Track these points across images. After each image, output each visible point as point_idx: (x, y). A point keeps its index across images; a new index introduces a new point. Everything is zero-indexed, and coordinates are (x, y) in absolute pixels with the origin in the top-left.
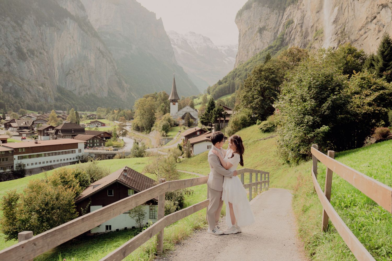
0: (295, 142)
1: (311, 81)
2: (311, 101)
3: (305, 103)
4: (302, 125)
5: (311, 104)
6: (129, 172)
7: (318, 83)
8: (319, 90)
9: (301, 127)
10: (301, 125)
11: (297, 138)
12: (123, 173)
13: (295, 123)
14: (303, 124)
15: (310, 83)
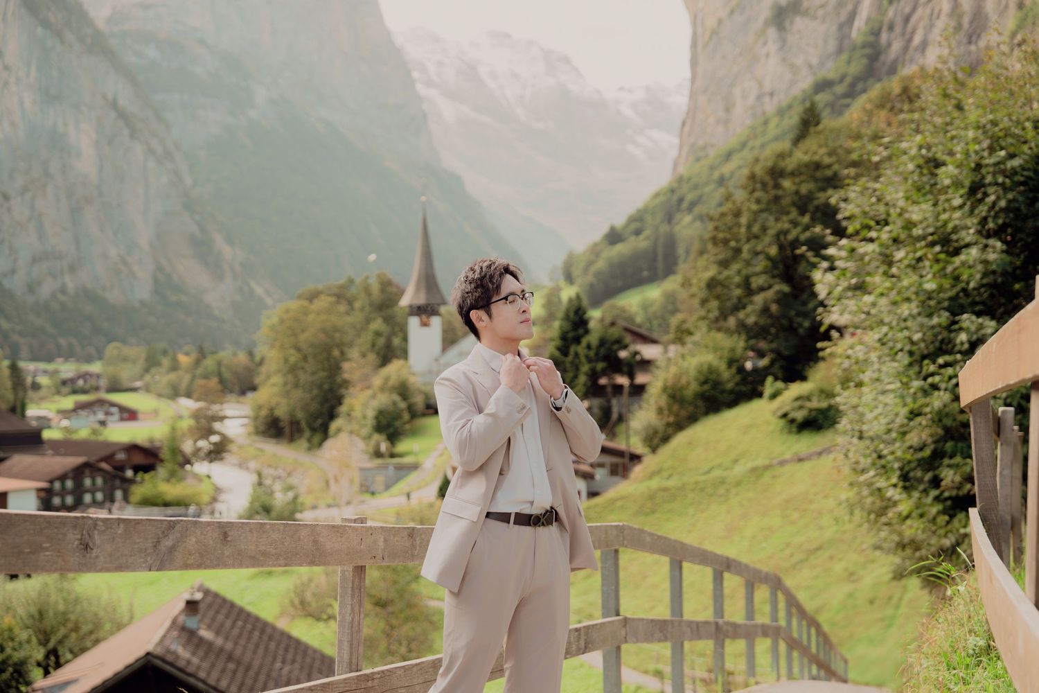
0: (914, 438)
1: (982, 158)
2: (986, 246)
3: (957, 260)
4: (948, 358)
5: (985, 262)
6: (211, 613)
7: (1016, 163)
8: (1020, 193)
9: (941, 367)
10: (941, 361)
11: (923, 421)
12: (182, 618)
13: (911, 353)
14: (950, 353)
15: (978, 167)
